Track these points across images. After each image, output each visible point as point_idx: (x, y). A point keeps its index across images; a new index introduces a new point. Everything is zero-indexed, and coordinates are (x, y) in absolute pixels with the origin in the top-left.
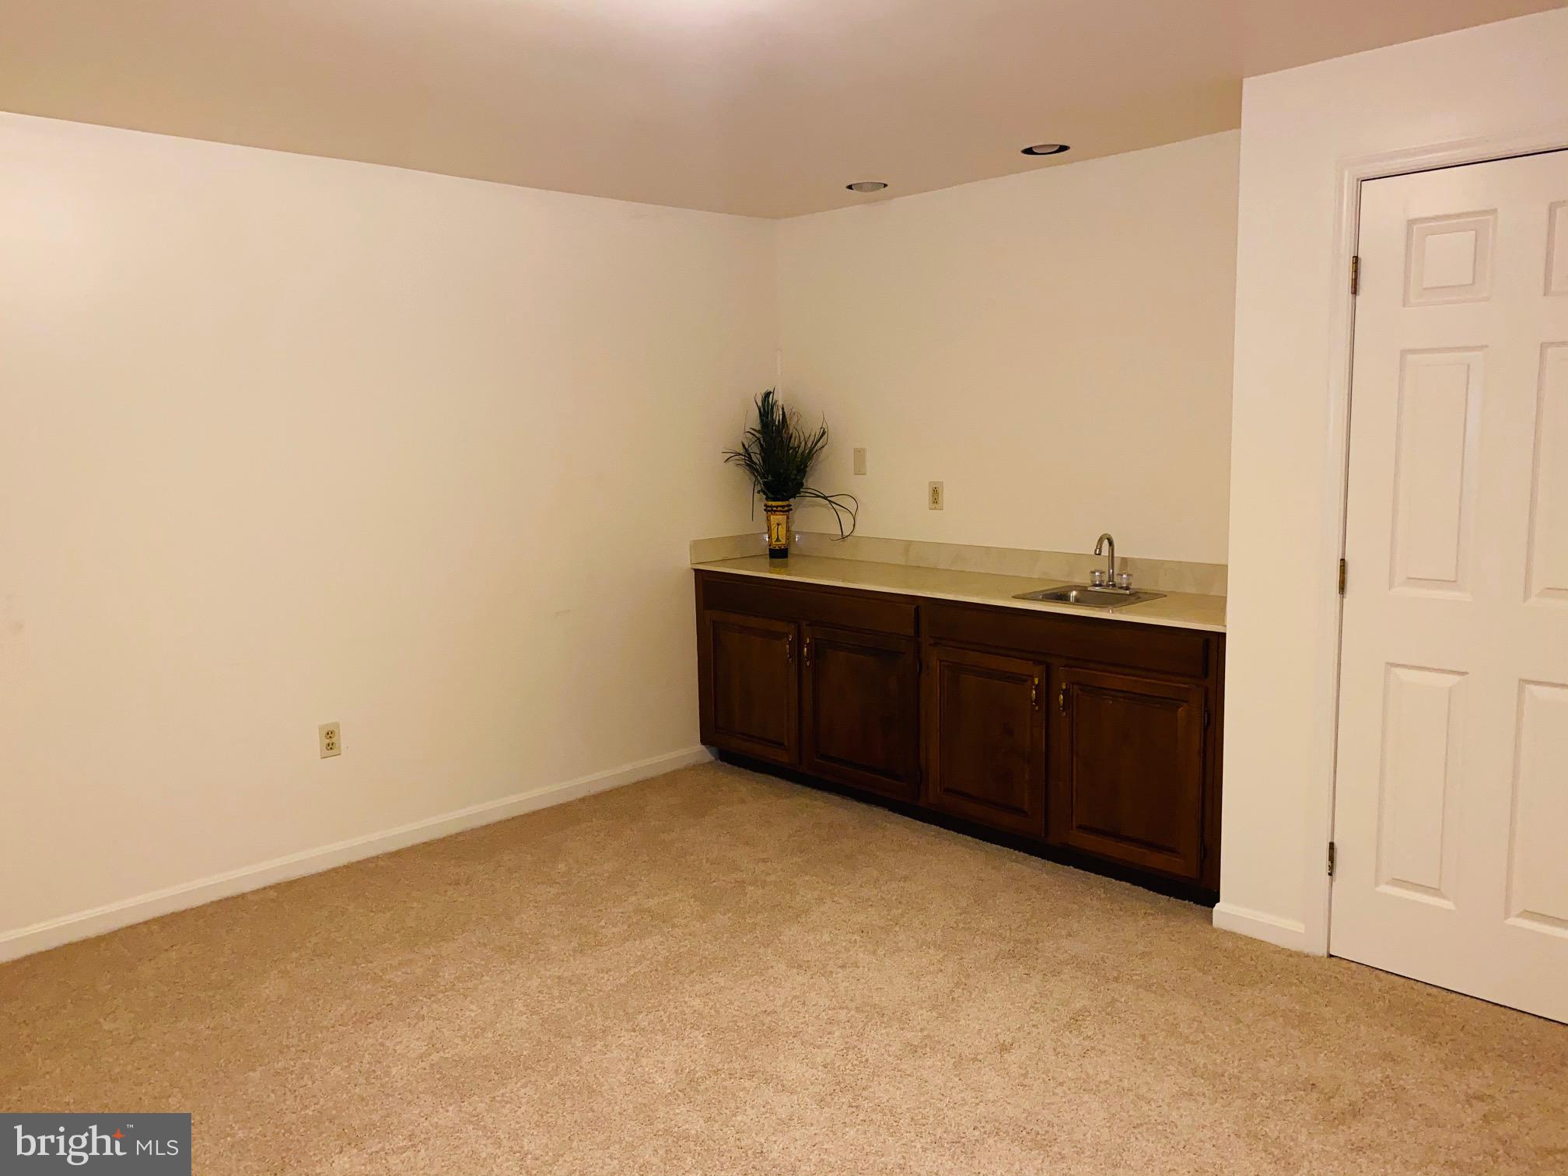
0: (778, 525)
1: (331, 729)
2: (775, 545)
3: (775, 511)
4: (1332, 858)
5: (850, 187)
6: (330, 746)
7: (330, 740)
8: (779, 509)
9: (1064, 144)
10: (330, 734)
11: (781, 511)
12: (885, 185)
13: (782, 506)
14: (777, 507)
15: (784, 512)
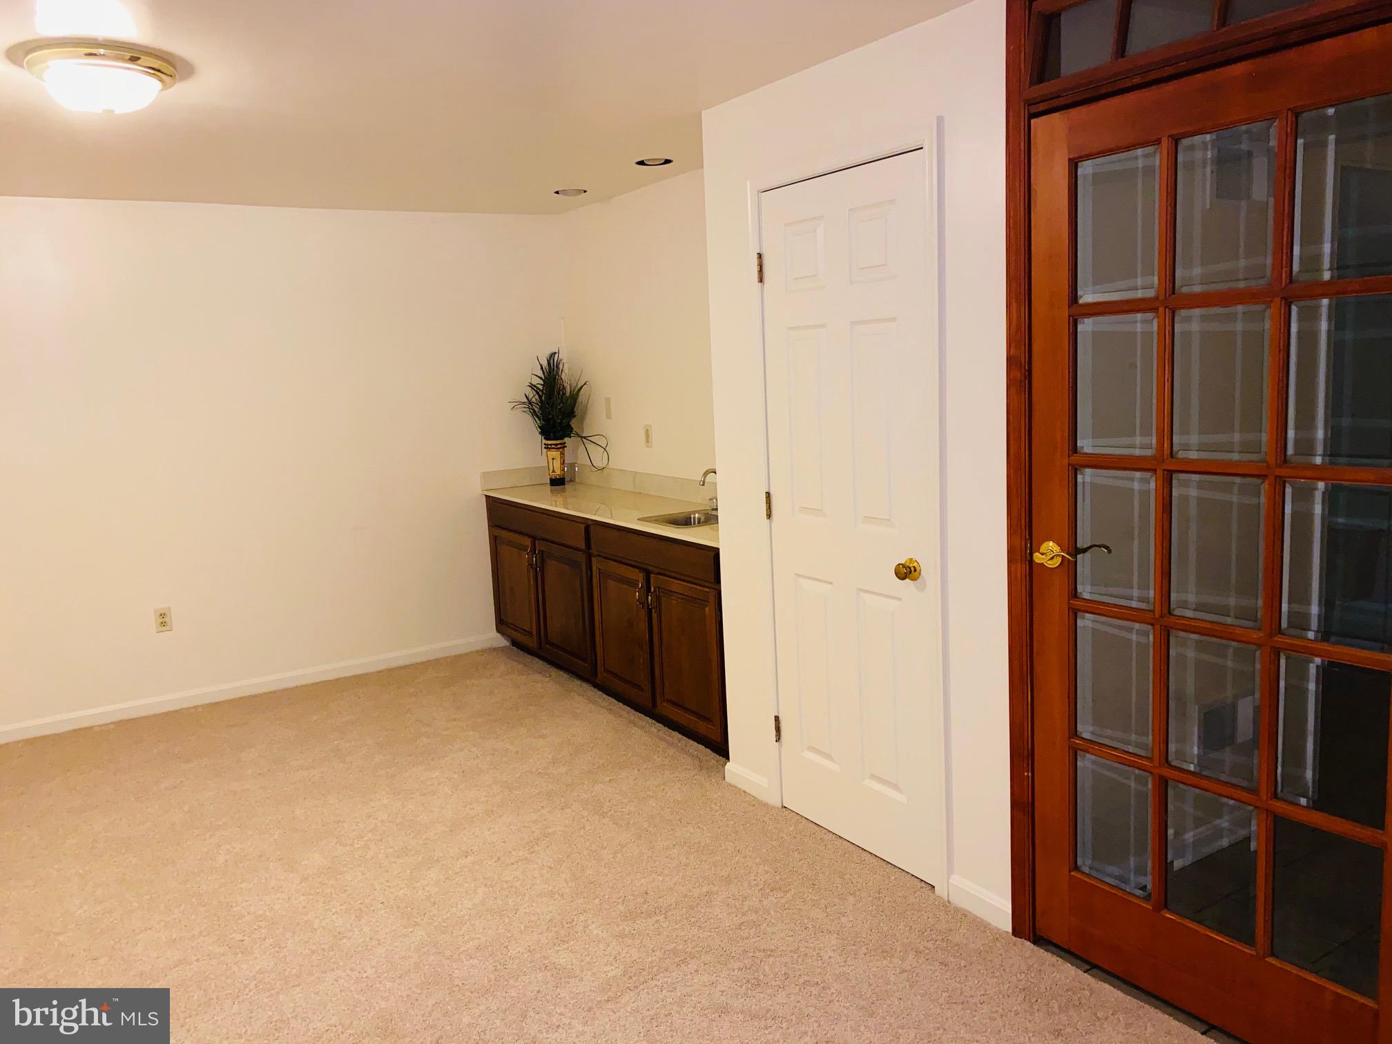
0: (553, 459)
1: (164, 612)
2: (553, 475)
3: (550, 448)
4: (778, 729)
5: (557, 193)
6: (163, 624)
7: (163, 620)
8: (553, 446)
9: (669, 158)
10: (163, 615)
11: (554, 448)
12: (585, 191)
13: (554, 444)
14: (551, 445)
15: (557, 449)
